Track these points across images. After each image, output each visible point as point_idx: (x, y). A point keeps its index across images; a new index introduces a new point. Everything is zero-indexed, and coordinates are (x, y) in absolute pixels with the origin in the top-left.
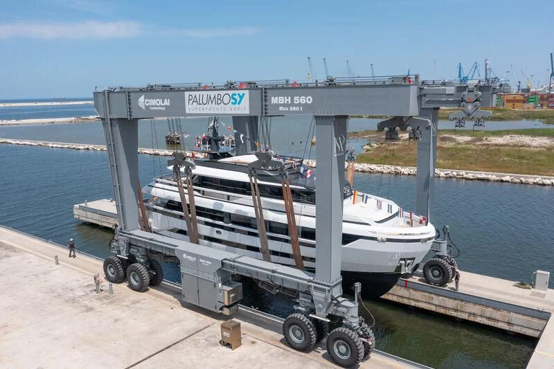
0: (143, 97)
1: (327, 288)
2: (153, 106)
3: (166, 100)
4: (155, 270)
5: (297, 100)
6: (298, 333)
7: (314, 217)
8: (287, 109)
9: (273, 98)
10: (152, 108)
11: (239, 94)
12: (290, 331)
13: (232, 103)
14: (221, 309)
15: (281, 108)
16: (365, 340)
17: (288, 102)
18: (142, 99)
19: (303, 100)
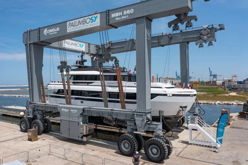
0: (46, 29)
1: (144, 114)
2: (51, 33)
3: (57, 28)
4: (47, 123)
5: (125, 12)
6: (127, 145)
7: (136, 87)
8: (120, 18)
9: (112, 15)
10: (50, 34)
11: (95, 17)
12: (122, 145)
13: (91, 22)
14: (82, 138)
15: (117, 19)
16: (168, 145)
17: (120, 15)
18: (45, 31)
19: (128, 12)
